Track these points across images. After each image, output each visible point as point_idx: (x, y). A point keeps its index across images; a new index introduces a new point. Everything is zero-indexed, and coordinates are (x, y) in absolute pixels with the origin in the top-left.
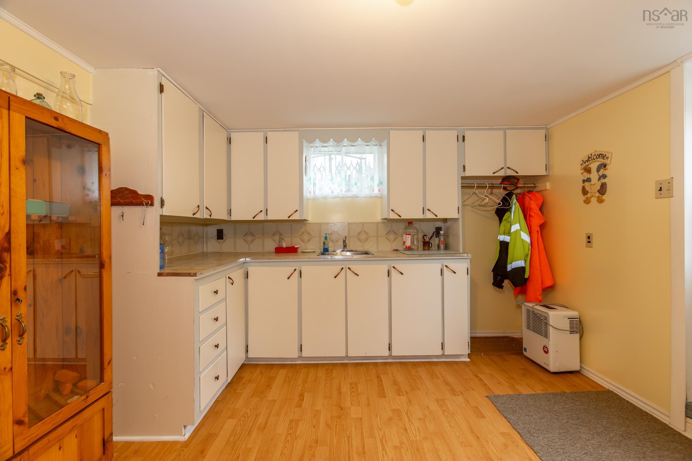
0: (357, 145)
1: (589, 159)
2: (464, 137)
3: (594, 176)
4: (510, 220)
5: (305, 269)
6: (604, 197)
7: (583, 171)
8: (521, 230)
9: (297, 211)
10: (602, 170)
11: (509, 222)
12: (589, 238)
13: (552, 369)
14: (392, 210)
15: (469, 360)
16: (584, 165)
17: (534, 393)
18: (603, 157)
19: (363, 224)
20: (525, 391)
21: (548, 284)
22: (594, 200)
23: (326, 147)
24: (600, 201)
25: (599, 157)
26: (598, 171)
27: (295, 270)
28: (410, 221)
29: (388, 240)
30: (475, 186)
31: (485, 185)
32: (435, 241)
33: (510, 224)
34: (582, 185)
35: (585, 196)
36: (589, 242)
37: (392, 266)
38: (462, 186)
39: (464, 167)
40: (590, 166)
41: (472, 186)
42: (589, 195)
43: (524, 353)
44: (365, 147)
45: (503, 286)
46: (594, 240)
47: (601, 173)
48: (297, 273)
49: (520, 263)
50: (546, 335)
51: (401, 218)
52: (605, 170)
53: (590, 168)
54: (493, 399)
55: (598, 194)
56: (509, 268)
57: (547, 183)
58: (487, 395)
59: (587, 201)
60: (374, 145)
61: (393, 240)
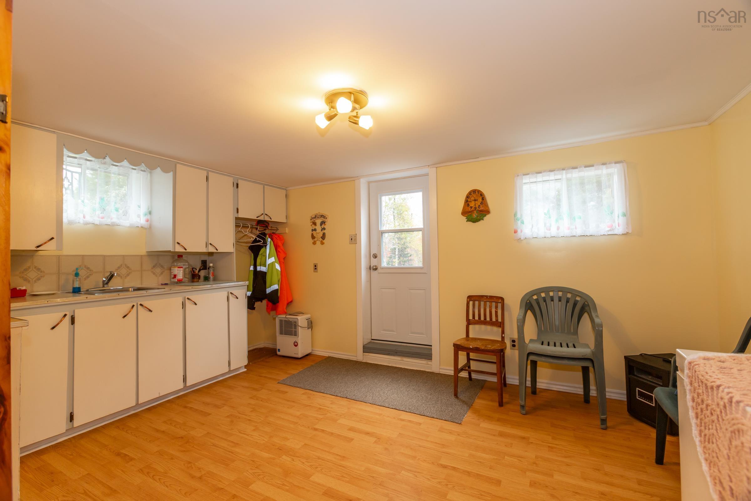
0: (121, 166)
1: (315, 217)
2: (237, 184)
3: (318, 228)
4: (265, 255)
5: (80, 314)
6: (324, 241)
7: (312, 223)
8: (275, 262)
9: (52, 238)
10: (323, 225)
11: (264, 256)
12: (315, 266)
13: (300, 356)
14: (178, 243)
15: (246, 370)
16: (312, 220)
17: (299, 371)
18: (324, 217)
19: (124, 256)
20: (295, 372)
21: (290, 300)
22: (318, 243)
23: (75, 158)
24: (322, 243)
25: (322, 216)
26: (321, 225)
27: (65, 315)
28: (180, 254)
29: (154, 274)
30: (240, 226)
31: (239, 225)
32: (203, 273)
33: (265, 257)
34: (311, 232)
35: (314, 240)
36: (316, 269)
37: (186, 298)
38: (236, 225)
39: (238, 209)
40: (316, 221)
41: (238, 226)
42: (316, 239)
43: (278, 353)
44: (131, 170)
45: (255, 307)
46: (319, 267)
47: (322, 227)
48: (67, 320)
49: (276, 287)
50: (296, 334)
51: (187, 251)
52: (325, 225)
53: (316, 222)
54: (283, 383)
55: (321, 239)
56: (268, 291)
57: (286, 228)
58: (278, 382)
59: (314, 243)
60: (142, 170)
61: (159, 274)
